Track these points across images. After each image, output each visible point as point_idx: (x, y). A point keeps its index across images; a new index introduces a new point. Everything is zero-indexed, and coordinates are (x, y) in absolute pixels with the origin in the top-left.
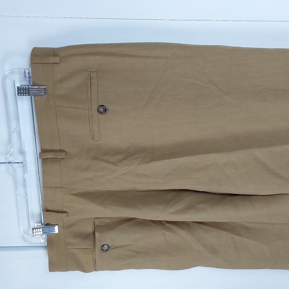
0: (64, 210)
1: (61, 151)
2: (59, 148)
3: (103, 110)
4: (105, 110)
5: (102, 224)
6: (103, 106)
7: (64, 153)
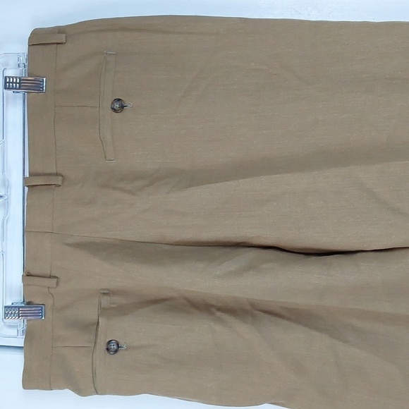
0: (54, 273)
1: (57, 174)
2: (54, 171)
3: (119, 106)
4: (122, 107)
5: (112, 306)
6: (119, 100)
7: (60, 178)
